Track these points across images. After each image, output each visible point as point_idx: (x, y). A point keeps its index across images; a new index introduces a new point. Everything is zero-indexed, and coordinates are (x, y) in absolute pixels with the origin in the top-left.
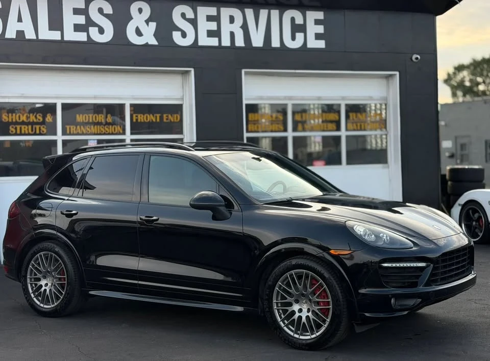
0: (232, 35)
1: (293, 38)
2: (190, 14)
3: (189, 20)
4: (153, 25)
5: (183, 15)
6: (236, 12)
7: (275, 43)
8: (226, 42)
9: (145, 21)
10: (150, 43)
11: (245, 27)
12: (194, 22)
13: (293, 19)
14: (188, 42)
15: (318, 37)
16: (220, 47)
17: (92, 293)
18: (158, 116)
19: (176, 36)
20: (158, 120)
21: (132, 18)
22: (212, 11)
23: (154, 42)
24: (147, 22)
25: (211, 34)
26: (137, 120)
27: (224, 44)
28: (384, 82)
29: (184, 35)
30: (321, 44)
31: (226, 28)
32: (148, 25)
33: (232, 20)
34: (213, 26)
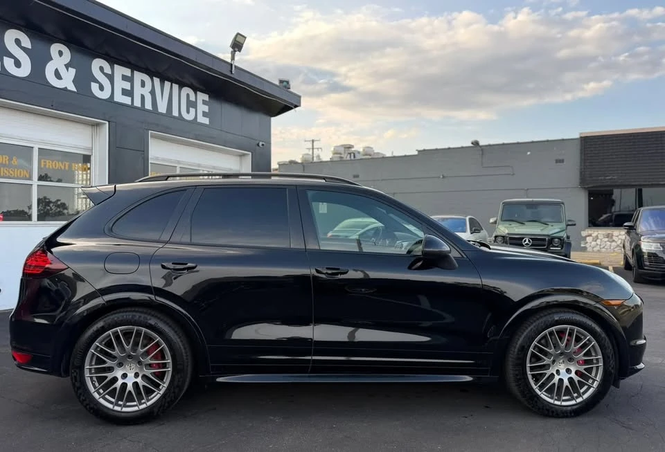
0: (143, 97)
1: (188, 112)
2: (108, 69)
3: (106, 75)
4: (72, 71)
5: (101, 69)
6: (146, 78)
7: (175, 113)
8: (137, 103)
9: (65, 65)
10: (69, 88)
11: (153, 93)
12: (111, 78)
13: (188, 95)
14: (105, 95)
15: (205, 114)
16: (132, 107)
17: (220, 380)
18: (67, 164)
19: (94, 87)
20: (67, 168)
21: (52, 59)
22: (127, 72)
23: (72, 88)
24: (67, 66)
25: (125, 92)
26: (45, 165)
27: (135, 104)
28: (238, 158)
29: (101, 88)
30: (206, 121)
31: (138, 91)
32: (68, 70)
33: (143, 84)
34: (127, 86)
